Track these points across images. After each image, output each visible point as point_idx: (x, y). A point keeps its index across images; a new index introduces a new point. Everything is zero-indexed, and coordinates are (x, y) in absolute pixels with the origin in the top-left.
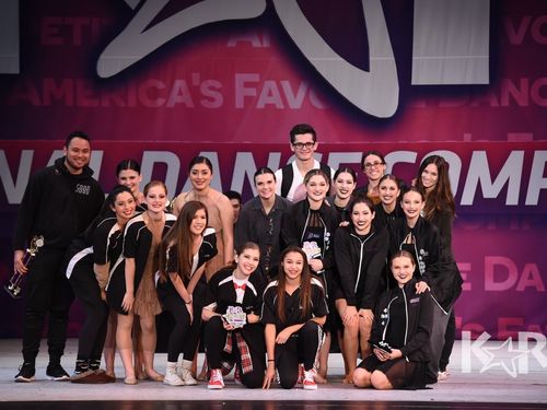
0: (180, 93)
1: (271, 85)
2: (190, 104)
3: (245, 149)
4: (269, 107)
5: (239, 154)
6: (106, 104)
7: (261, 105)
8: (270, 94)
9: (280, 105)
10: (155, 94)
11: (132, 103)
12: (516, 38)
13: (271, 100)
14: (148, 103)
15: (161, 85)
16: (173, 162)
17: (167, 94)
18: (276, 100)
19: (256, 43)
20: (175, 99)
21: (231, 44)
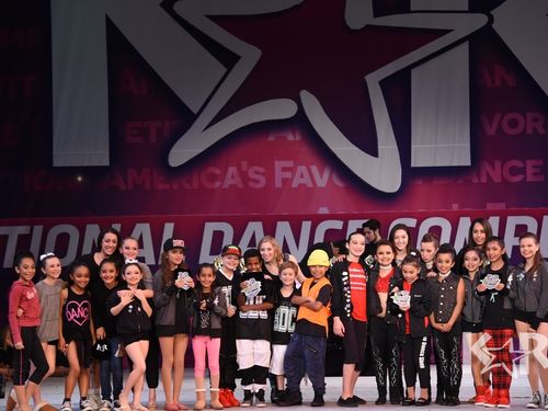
0: (233, 177)
1: (302, 169)
2: (240, 186)
3: (283, 219)
4: (302, 186)
5: (279, 223)
6: (175, 186)
7: (295, 185)
8: (302, 176)
9: (310, 185)
10: (213, 178)
11: (195, 186)
12: (491, 131)
13: (302, 181)
14: (208, 185)
15: (218, 172)
16: (228, 231)
17: (222, 178)
18: (306, 181)
19: (290, 137)
20: (229, 182)
21: (271, 138)
